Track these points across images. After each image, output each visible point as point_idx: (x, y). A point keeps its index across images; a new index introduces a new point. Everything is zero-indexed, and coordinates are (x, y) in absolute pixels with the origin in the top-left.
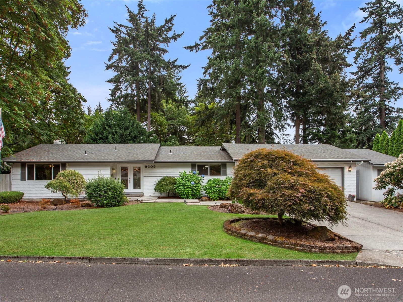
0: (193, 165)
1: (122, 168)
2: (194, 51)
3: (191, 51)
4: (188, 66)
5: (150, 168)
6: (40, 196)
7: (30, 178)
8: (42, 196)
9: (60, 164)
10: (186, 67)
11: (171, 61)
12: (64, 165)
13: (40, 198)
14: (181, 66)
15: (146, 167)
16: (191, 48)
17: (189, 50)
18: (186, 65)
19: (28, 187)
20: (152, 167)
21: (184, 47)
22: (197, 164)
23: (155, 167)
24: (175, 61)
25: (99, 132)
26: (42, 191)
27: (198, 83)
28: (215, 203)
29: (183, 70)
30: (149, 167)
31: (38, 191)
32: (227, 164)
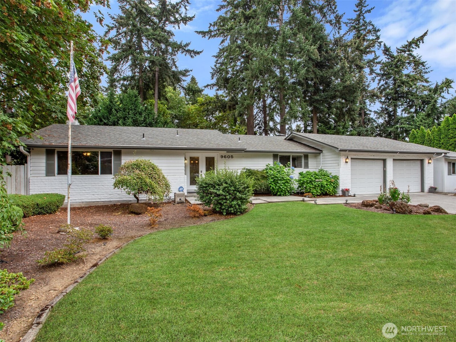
0: (275, 156)
1: (192, 159)
2: (207, 37)
3: (203, 37)
4: (201, 52)
5: (227, 158)
6: (79, 198)
7: (62, 171)
8: (83, 198)
9: (111, 150)
10: (198, 53)
11: (183, 45)
12: (118, 152)
13: (81, 201)
14: (193, 51)
15: (222, 157)
16: (203, 33)
17: (201, 35)
18: (198, 51)
19: (60, 185)
20: (229, 157)
21: (196, 32)
22: (280, 154)
23: (232, 157)
24: (187, 45)
25: (103, 116)
26: (84, 192)
27: (212, 71)
28: (347, 201)
29: (195, 55)
30: (225, 157)
31: (77, 192)
32: (309, 154)
